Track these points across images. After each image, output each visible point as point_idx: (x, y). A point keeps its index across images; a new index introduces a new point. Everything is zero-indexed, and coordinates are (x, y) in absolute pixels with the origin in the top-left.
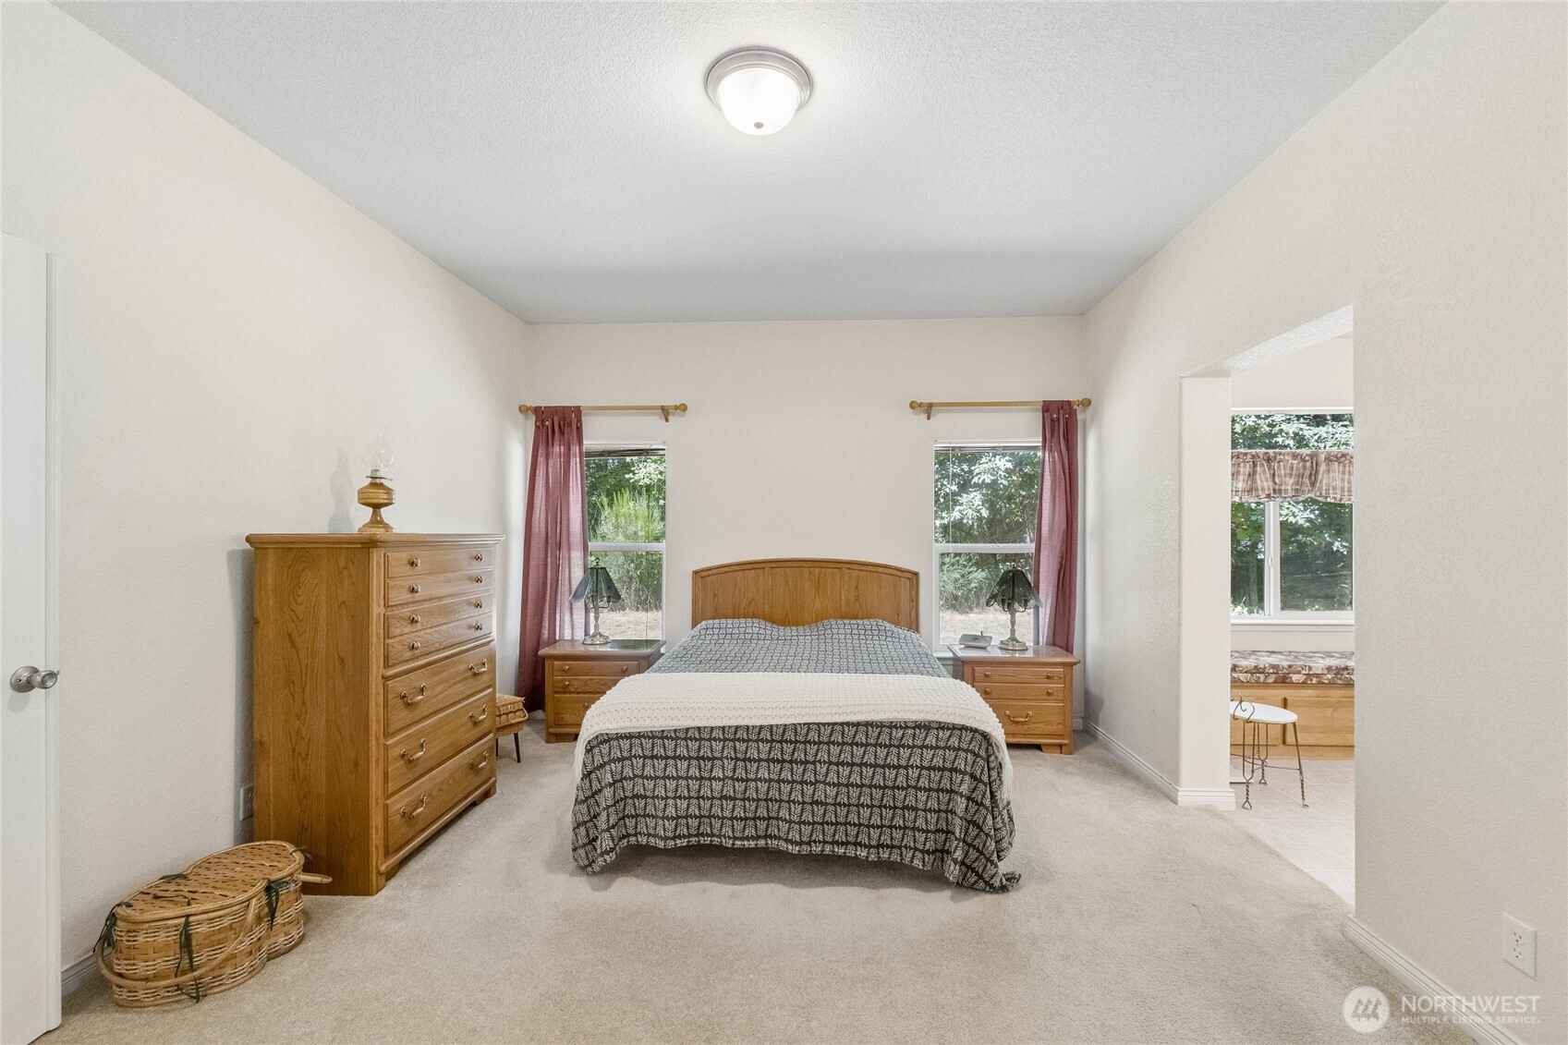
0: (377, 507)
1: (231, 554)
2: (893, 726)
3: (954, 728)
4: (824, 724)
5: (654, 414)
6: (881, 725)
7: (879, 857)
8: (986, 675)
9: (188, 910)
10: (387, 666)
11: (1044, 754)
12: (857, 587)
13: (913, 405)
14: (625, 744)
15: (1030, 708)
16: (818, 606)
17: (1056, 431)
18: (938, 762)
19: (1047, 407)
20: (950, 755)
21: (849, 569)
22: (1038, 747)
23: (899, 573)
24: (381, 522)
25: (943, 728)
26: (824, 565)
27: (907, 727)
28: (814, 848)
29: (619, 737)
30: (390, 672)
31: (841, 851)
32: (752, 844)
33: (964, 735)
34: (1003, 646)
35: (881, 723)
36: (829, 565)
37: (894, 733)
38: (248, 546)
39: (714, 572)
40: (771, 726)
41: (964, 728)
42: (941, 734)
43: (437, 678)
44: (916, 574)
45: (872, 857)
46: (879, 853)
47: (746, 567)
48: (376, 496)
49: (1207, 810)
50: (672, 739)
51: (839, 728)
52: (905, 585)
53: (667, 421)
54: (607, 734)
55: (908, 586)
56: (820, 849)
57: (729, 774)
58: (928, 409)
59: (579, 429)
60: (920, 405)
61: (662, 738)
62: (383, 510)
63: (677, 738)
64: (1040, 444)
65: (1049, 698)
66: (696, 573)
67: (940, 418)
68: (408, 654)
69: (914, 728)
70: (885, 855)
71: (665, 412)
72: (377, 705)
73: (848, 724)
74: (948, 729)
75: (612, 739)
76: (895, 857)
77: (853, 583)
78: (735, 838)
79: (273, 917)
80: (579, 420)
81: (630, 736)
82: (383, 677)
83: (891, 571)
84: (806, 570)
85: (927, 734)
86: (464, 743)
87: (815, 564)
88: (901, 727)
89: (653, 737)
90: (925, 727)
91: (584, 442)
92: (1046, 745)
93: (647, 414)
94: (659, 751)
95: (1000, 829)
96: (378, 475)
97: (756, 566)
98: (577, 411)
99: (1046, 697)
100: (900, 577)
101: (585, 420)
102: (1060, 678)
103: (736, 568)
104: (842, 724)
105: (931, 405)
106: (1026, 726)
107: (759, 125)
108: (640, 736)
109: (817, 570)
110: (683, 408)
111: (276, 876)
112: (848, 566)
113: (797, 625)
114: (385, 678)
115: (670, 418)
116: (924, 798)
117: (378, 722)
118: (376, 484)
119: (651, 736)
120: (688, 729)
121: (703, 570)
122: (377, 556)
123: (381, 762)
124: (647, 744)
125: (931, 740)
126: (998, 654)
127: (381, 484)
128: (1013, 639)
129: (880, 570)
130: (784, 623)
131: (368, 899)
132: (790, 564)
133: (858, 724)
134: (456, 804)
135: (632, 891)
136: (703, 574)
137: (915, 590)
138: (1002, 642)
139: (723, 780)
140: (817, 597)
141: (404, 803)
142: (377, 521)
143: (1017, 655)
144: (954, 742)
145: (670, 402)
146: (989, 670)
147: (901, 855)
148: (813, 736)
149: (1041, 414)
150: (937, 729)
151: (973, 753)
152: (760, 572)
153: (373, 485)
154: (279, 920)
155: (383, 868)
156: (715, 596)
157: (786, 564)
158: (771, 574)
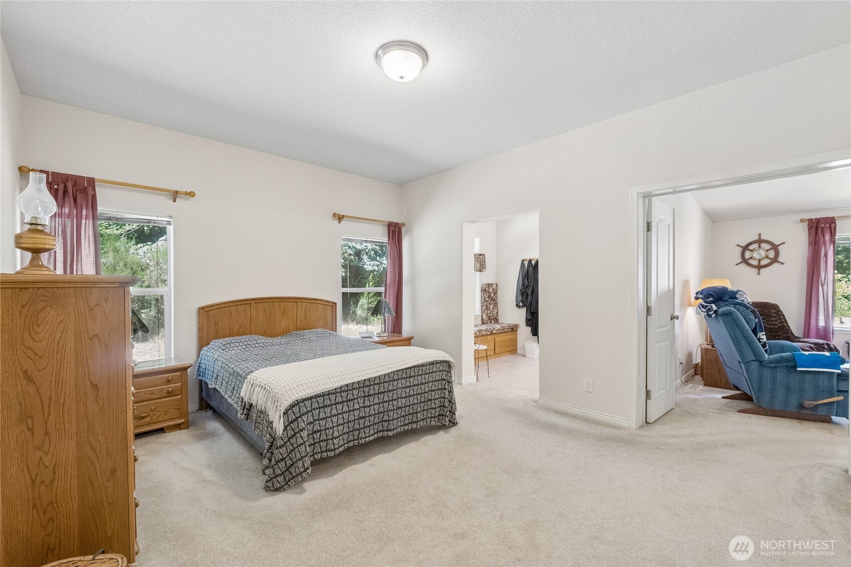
2: (423, 365)
3: (441, 362)
5: (163, 195)
6: (419, 366)
12: (306, 313)
13: (334, 215)
16: (284, 324)
17: (394, 237)
18: (437, 377)
19: (390, 225)
20: (440, 374)
21: (301, 302)
23: (327, 304)
26: (287, 300)
27: (427, 365)
29: (303, 400)
33: (444, 365)
37: (423, 368)
40: (379, 377)
41: (444, 361)
44: (335, 303)
47: (239, 303)
49: (470, 384)
50: (334, 394)
52: (329, 309)
53: (175, 201)
54: (297, 400)
55: (331, 309)
57: (362, 405)
58: (339, 218)
59: (94, 197)
60: (338, 215)
61: (328, 395)
63: (336, 393)
64: (387, 241)
66: (201, 309)
67: (344, 224)
71: (175, 195)
74: (439, 363)
75: (300, 402)
77: (304, 310)
80: (93, 190)
81: (311, 398)
83: (323, 302)
84: (276, 304)
85: (433, 367)
87: (281, 300)
89: (324, 395)
90: (433, 363)
93: (156, 194)
94: (327, 402)
97: (245, 302)
98: (91, 181)
100: (328, 306)
101: (97, 189)
103: (231, 304)
105: (343, 216)
107: (402, 78)
108: (316, 396)
109: (283, 304)
110: (191, 194)
112: (300, 300)
115: (177, 200)
116: (434, 394)
118: (37, 230)
119: (323, 395)
120: (341, 387)
121: (208, 307)
124: (320, 400)
125: (435, 369)
129: (318, 302)
132: (267, 300)
136: (207, 309)
137: (334, 312)
138: (378, 334)
139: (359, 409)
140: (283, 320)
144: (441, 368)
148: (396, 377)
149: (387, 228)
150: (436, 364)
151: (447, 371)
152: (248, 306)
153: (34, 231)
156: (216, 323)
157: (265, 301)
158: (255, 307)
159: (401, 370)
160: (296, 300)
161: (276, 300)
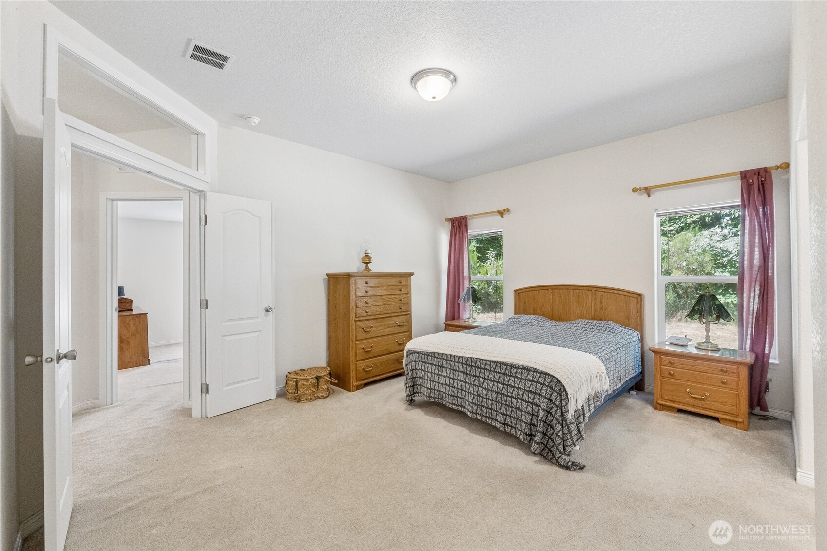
0: (367, 263)
1: (324, 279)
2: (512, 366)
3: (542, 373)
4: (483, 360)
5: (496, 215)
6: (507, 365)
7: (505, 430)
8: (670, 362)
9: (298, 377)
10: (356, 317)
11: (721, 425)
12: (601, 302)
13: (635, 190)
14: (417, 355)
15: (707, 390)
16: (578, 311)
18: (533, 389)
19: (745, 176)
20: (539, 387)
21: (596, 291)
22: (717, 419)
23: (629, 294)
24: (368, 269)
25: (536, 372)
26: (580, 288)
27: (518, 368)
28: (478, 416)
30: (357, 319)
31: (490, 422)
32: (456, 408)
33: (547, 378)
34: (699, 347)
35: (507, 364)
36: (585, 288)
37: (512, 370)
38: (326, 277)
39: (524, 291)
41: (547, 374)
42: (535, 375)
43: (379, 324)
44: (640, 295)
45: (501, 428)
46: (505, 428)
47: (539, 288)
48: (367, 260)
50: (430, 356)
51: (489, 363)
52: (633, 302)
55: (635, 302)
56: (480, 418)
57: (448, 375)
58: (648, 191)
59: (466, 226)
60: (640, 189)
61: (427, 355)
62: (369, 264)
63: (432, 356)
64: (740, 203)
65: (724, 386)
66: (515, 291)
67: (656, 196)
68: (365, 314)
69: (522, 369)
70: (508, 430)
71: (501, 214)
72: (352, 329)
73: (493, 361)
74: (539, 373)
75: (413, 353)
76: (513, 432)
77: (599, 300)
78: (450, 403)
79: (318, 387)
80: (466, 222)
82: (355, 321)
83: (623, 293)
84: (571, 291)
85: (528, 373)
86: (393, 351)
87: (576, 288)
88: (516, 368)
89: (425, 354)
90: (528, 369)
91: (468, 231)
92: (722, 419)
93: (492, 216)
94: (426, 360)
95: (566, 434)
96: (367, 252)
97: (545, 288)
98: (466, 218)
99: (721, 385)
100: (630, 297)
101: (469, 221)
102: (734, 373)
103: (534, 289)
104: (490, 361)
105: (648, 188)
106: (703, 402)
107: (434, 98)
108: (421, 353)
109: (577, 291)
110: (507, 211)
111: (319, 375)
112: (595, 289)
113: (566, 321)
114: (356, 321)
115: (504, 216)
116: (526, 406)
117: (353, 335)
118: (367, 256)
121: (518, 290)
122: (352, 280)
123: (354, 348)
124: (423, 357)
125: (530, 377)
126: (694, 351)
127: (368, 256)
128: (707, 341)
129: (616, 292)
130: (559, 319)
131: (350, 393)
132: (562, 287)
133: (487, 360)
134: (390, 372)
135: (418, 415)
136: (519, 292)
137: (639, 304)
138: (697, 344)
139: (446, 377)
140: (578, 307)
141: (364, 364)
142: (367, 269)
143: (709, 354)
144: (541, 380)
145: (501, 209)
146: (672, 360)
147: (516, 432)
149: (739, 182)
150: (534, 371)
151: (551, 388)
152: (547, 291)
153: (366, 256)
154: (319, 388)
155: (355, 384)
156: (524, 303)
157: (560, 288)
158: (552, 293)
159: (485, 360)
160: (591, 289)
161: (571, 288)
